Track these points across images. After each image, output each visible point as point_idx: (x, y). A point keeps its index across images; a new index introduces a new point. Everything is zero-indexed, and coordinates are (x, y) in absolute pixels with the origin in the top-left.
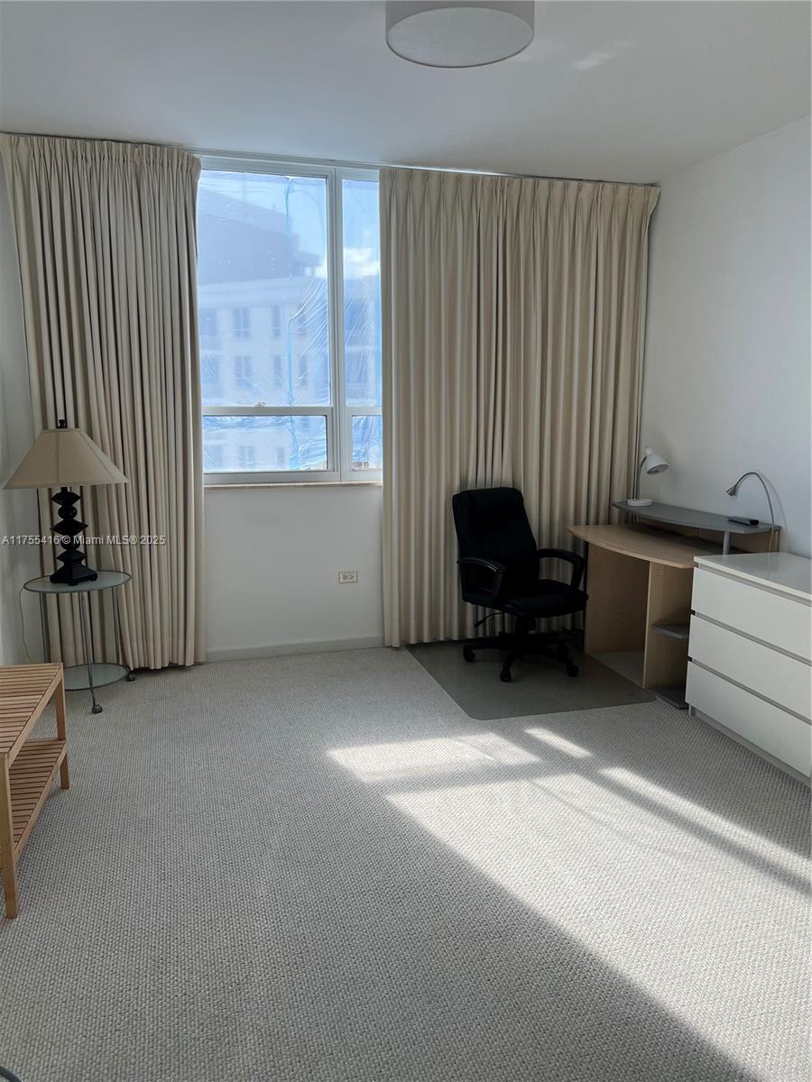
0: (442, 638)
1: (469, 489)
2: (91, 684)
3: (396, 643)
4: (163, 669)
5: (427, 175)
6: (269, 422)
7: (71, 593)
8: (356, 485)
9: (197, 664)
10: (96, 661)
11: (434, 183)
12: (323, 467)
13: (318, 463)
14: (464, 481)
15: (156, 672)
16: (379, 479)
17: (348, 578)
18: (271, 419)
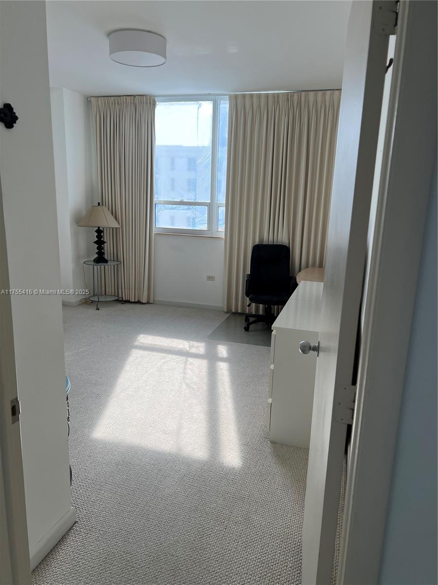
0: (239, 311)
1: (264, 244)
2: (99, 300)
3: (225, 310)
4: (135, 303)
5: (252, 96)
6: (185, 208)
7: (93, 265)
8: (214, 237)
9: (148, 303)
10: (107, 293)
11: (255, 100)
12: (206, 229)
13: (204, 227)
14: (261, 239)
15: (132, 303)
16: (223, 236)
17: (211, 278)
18: (186, 207)
